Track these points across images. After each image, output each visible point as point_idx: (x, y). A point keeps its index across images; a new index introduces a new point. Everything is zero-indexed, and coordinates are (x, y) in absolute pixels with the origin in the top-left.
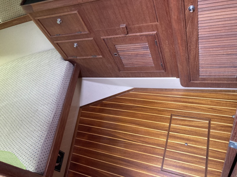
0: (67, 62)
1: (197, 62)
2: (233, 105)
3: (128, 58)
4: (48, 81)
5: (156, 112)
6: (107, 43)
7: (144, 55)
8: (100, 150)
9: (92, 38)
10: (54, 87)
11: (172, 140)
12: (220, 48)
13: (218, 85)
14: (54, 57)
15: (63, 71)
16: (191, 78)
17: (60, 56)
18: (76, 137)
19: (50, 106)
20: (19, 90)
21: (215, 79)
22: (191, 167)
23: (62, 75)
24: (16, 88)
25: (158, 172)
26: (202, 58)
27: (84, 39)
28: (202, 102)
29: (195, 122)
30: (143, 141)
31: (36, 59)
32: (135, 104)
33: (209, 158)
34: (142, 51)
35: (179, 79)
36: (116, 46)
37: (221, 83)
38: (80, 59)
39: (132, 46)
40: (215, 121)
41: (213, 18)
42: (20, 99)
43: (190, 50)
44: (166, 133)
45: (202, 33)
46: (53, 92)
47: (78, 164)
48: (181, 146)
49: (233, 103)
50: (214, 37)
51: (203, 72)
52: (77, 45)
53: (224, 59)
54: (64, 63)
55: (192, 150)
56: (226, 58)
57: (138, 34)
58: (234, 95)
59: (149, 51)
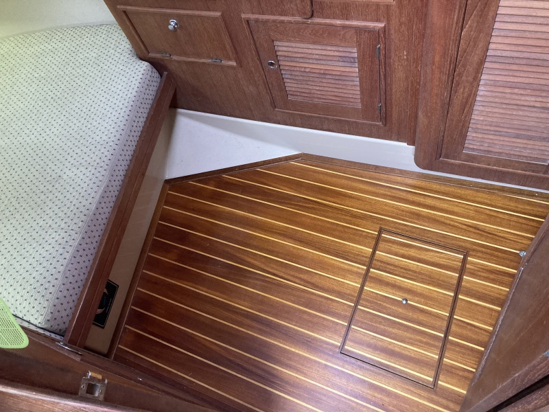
0: (145, 65)
1: (466, 117)
2: (524, 226)
3: (301, 78)
4: (93, 106)
5: (347, 218)
6: (253, 33)
7: (341, 77)
8: (204, 289)
9: (218, 14)
10: (106, 125)
11: (373, 289)
12: (529, 91)
13: (501, 176)
14: (112, 46)
15: (133, 86)
16: (444, 151)
17: (128, 46)
18: (149, 252)
19: (93, 171)
20: (15, 119)
21: (498, 162)
22: (407, 353)
23: (129, 96)
24: (8, 112)
25: (333, 356)
26: (481, 108)
27: (197, 13)
28: (456, 209)
29: (432, 254)
30: (308, 282)
31: (65, 43)
32: (300, 193)
33: (450, 338)
34: (338, 68)
35: (412, 148)
36: (276, 43)
37: (508, 173)
38: (179, 62)
39: (316, 50)
40: (479, 258)
41: (534, 14)
42: (15, 142)
43: (458, 84)
44: (362, 269)
45: (497, 46)
46: (104, 138)
47: (149, 314)
48: (392, 304)
49: (524, 221)
50: (524, 62)
51: (476, 142)
52: (176, 24)
53: (533, 117)
54: (137, 67)
55: (416, 316)
56: (537, 118)
57: (338, 22)
58: (529, 203)
59: (357, 70)
